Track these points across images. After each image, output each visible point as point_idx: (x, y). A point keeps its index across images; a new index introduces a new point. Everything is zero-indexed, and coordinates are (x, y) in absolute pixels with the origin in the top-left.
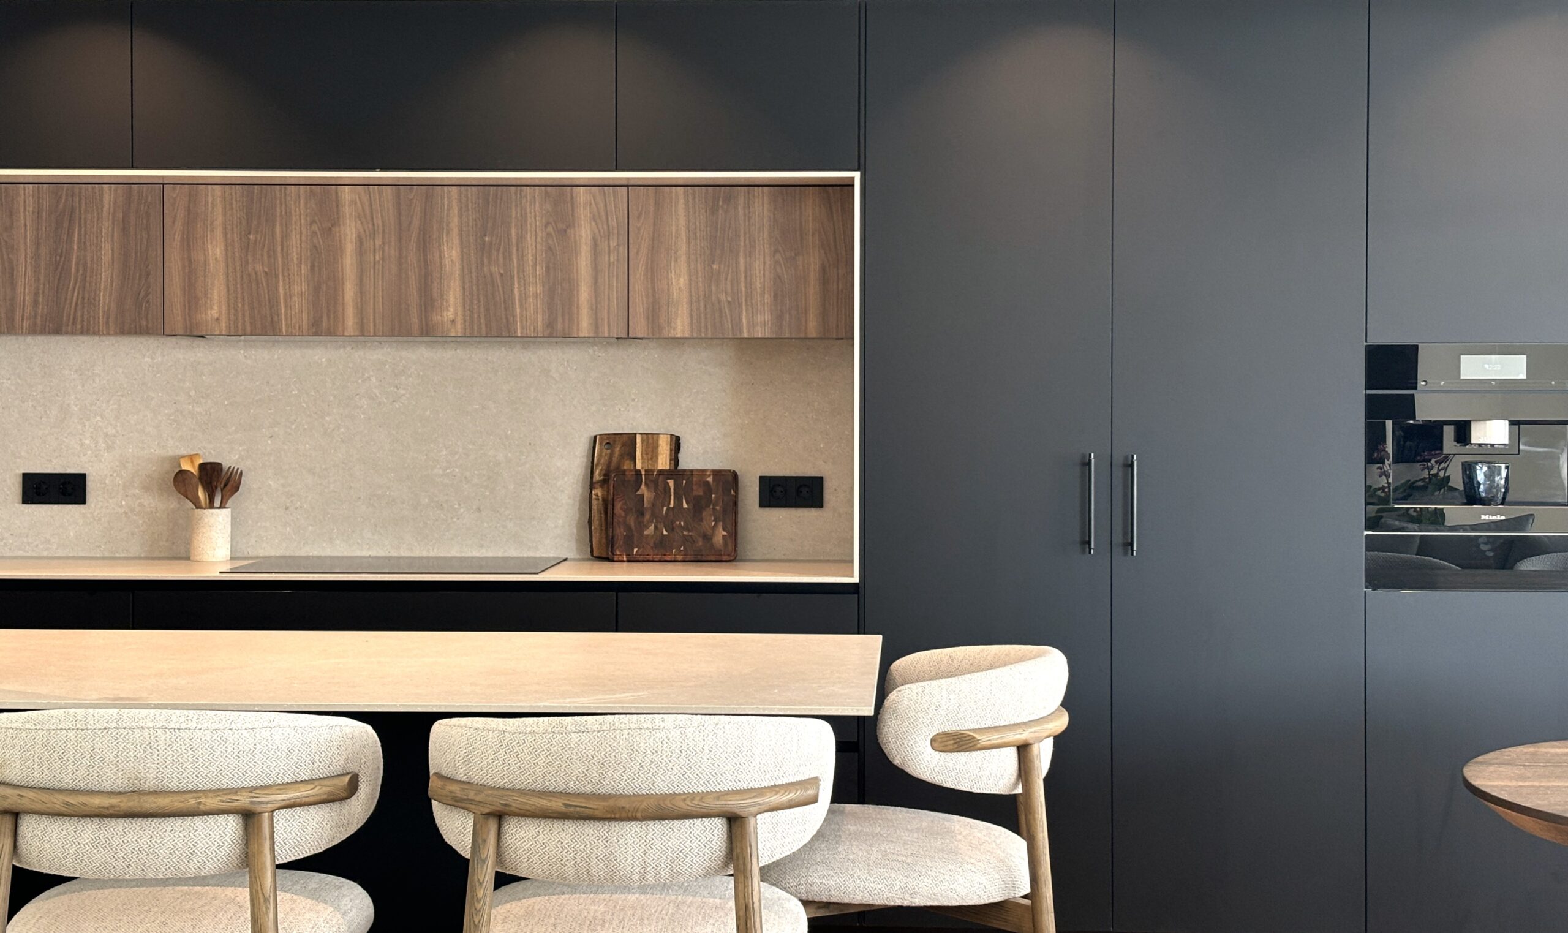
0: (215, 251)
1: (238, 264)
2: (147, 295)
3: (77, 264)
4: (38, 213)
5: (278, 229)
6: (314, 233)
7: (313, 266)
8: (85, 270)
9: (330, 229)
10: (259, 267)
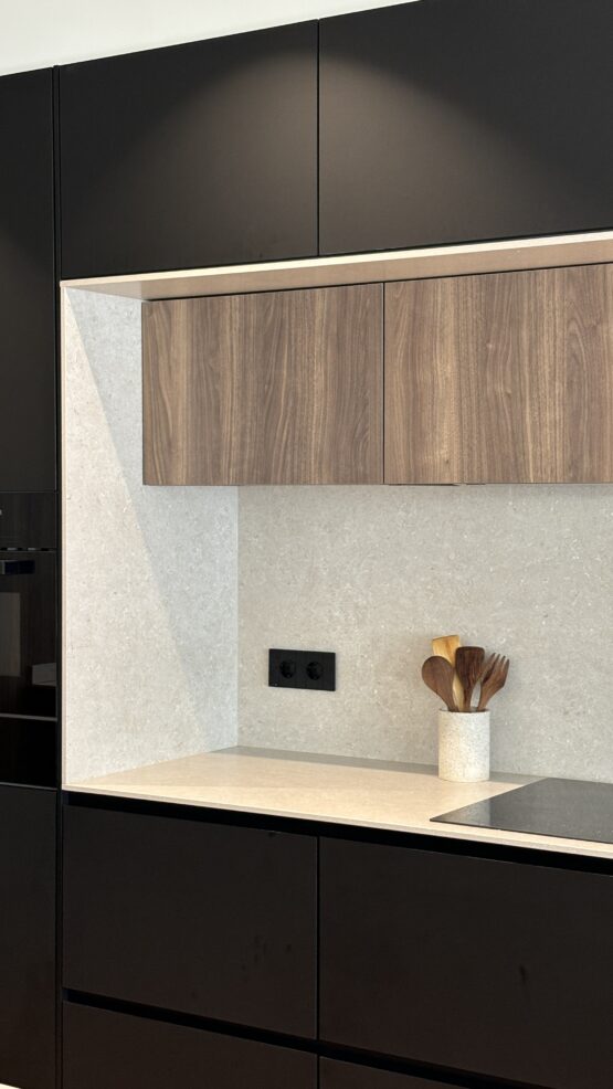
0: (444, 369)
1: (473, 386)
2: (364, 431)
3: (287, 393)
4: (245, 330)
5: (525, 334)
6: (573, 335)
7: (570, 383)
8: (295, 402)
9: (595, 328)
10: (500, 389)
